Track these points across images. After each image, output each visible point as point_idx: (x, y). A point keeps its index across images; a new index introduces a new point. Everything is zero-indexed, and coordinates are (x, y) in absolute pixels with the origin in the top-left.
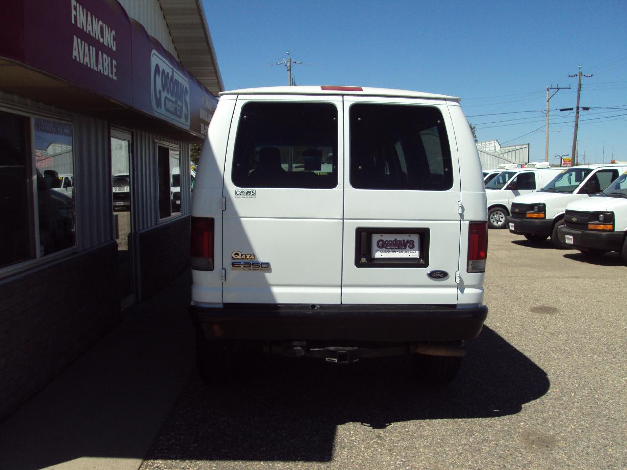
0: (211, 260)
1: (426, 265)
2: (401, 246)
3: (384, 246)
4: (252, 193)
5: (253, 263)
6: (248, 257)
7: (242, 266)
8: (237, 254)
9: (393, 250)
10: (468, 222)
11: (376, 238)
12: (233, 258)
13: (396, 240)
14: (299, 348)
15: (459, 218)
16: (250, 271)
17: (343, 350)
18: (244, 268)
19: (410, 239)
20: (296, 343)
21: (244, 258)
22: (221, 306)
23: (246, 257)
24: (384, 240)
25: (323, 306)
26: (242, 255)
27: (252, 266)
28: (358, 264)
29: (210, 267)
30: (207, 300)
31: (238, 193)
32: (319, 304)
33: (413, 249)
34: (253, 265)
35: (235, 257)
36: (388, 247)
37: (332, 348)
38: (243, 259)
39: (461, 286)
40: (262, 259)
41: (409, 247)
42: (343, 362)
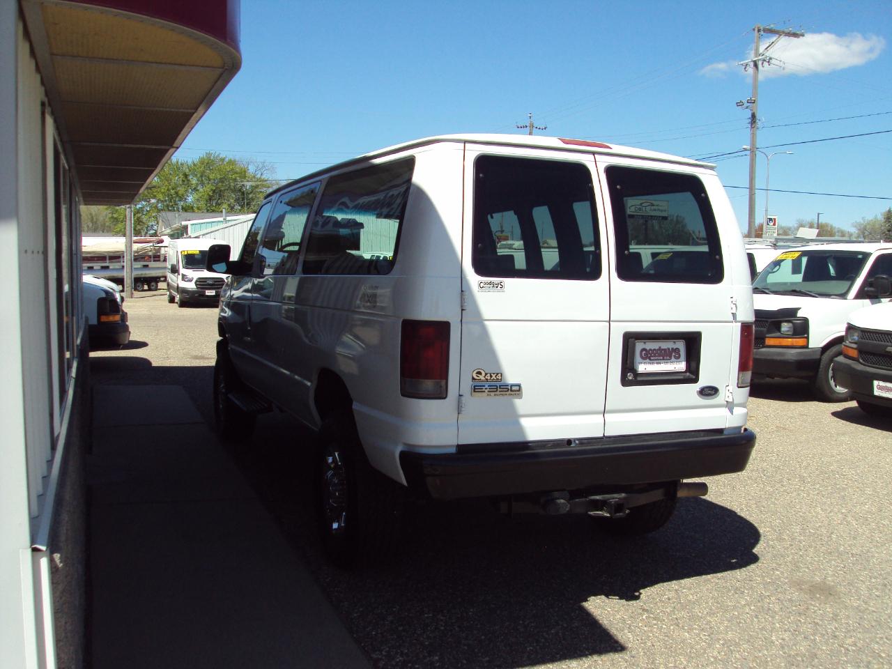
0: (443, 382)
1: (695, 380)
2: (666, 355)
3: (649, 356)
4: (500, 286)
5: (500, 386)
6: (494, 376)
7: (486, 391)
8: (479, 373)
9: (658, 361)
10: (740, 324)
11: (639, 346)
12: (473, 379)
13: (660, 347)
14: (562, 501)
15: (731, 319)
16: (497, 397)
17: (615, 497)
18: (489, 393)
19: (675, 347)
20: (556, 494)
21: (489, 378)
22: (453, 450)
23: (491, 376)
24: (648, 349)
25: (583, 441)
26: (486, 374)
27: (499, 390)
28: (625, 382)
29: (441, 394)
30: (434, 443)
31: (482, 285)
32: (579, 439)
33: (679, 360)
34: (500, 388)
35: (478, 378)
36: (652, 358)
37: (598, 497)
38: (487, 379)
39: (730, 406)
40: (511, 379)
41: (674, 356)
42: (618, 514)
